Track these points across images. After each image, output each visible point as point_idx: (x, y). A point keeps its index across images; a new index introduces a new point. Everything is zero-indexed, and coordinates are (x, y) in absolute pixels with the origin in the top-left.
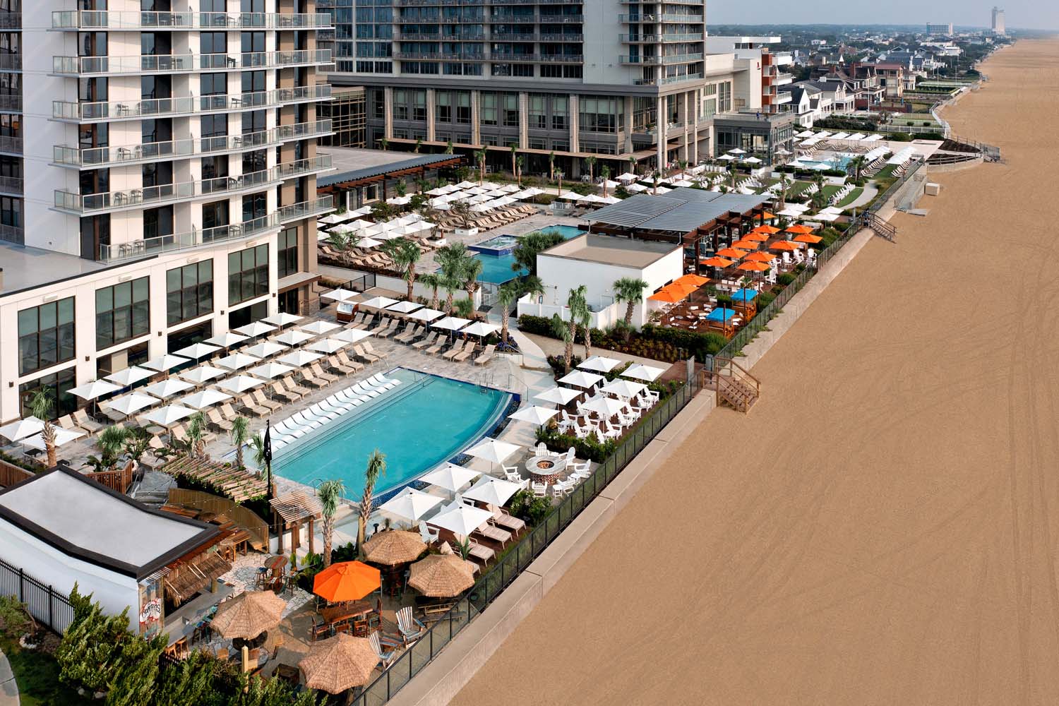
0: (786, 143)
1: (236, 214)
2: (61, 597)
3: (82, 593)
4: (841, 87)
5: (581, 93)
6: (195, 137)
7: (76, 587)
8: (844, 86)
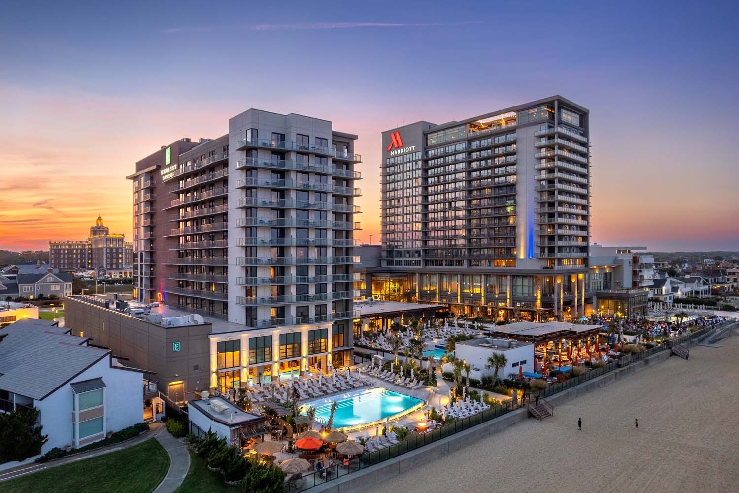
0: (642, 307)
1: (312, 313)
2: (203, 432)
3: (213, 431)
4: (699, 281)
5: (513, 274)
6: (293, 275)
7: (211, 429)
8: (701, 281)
